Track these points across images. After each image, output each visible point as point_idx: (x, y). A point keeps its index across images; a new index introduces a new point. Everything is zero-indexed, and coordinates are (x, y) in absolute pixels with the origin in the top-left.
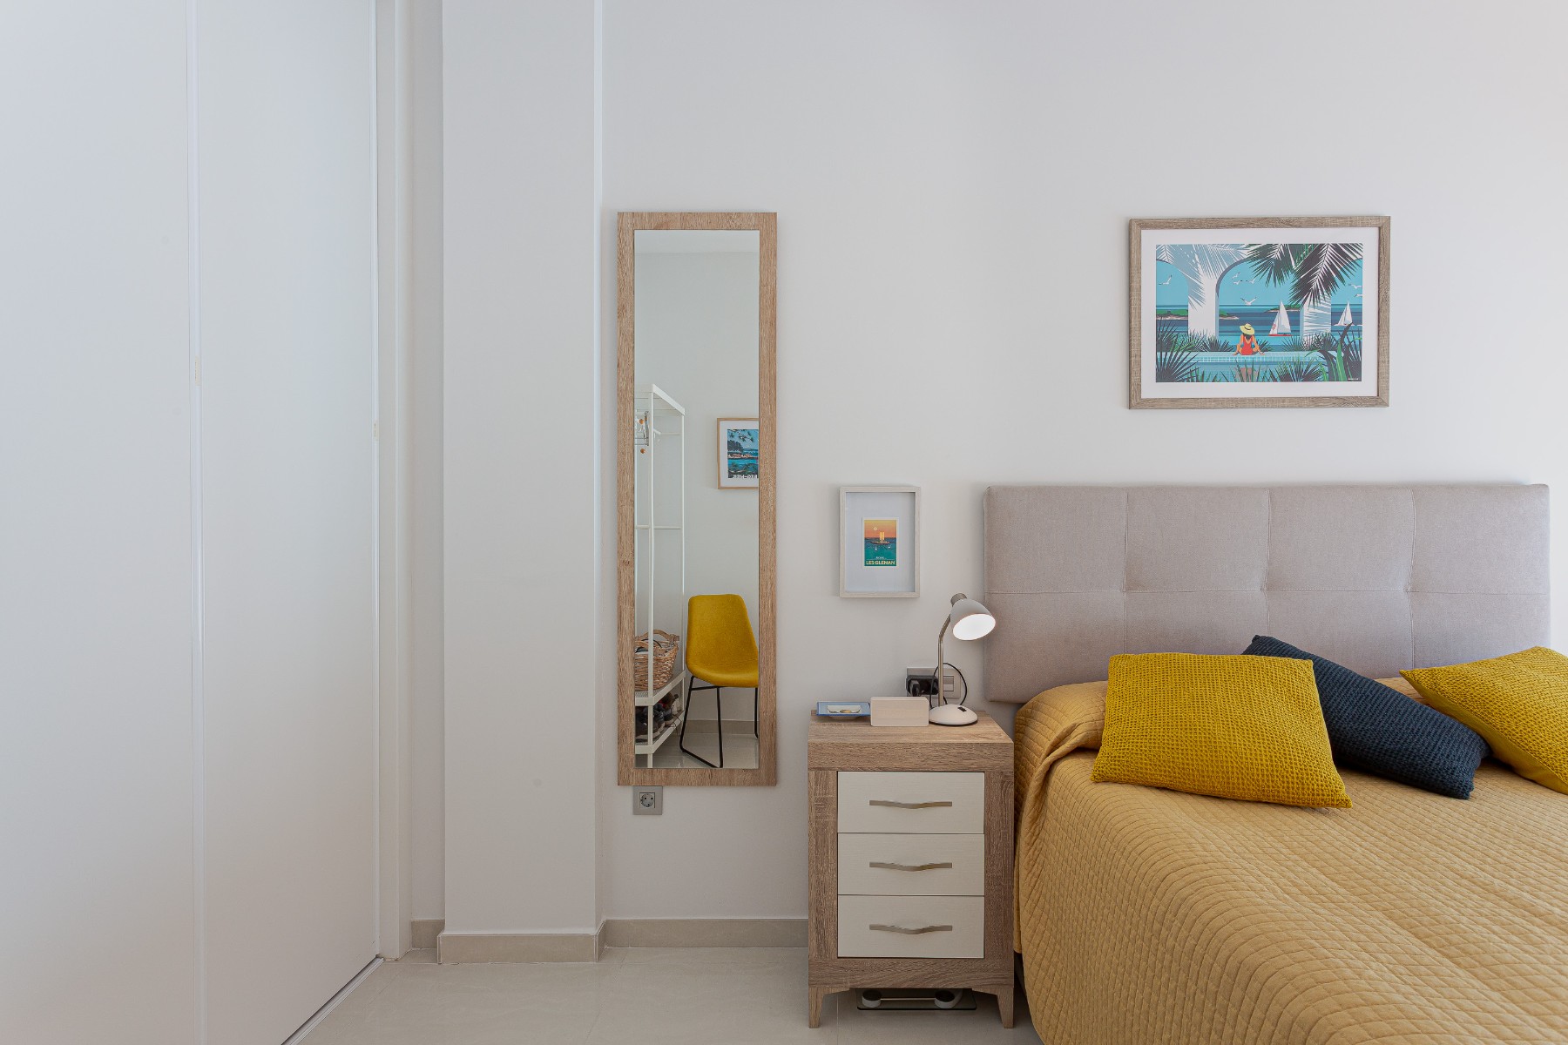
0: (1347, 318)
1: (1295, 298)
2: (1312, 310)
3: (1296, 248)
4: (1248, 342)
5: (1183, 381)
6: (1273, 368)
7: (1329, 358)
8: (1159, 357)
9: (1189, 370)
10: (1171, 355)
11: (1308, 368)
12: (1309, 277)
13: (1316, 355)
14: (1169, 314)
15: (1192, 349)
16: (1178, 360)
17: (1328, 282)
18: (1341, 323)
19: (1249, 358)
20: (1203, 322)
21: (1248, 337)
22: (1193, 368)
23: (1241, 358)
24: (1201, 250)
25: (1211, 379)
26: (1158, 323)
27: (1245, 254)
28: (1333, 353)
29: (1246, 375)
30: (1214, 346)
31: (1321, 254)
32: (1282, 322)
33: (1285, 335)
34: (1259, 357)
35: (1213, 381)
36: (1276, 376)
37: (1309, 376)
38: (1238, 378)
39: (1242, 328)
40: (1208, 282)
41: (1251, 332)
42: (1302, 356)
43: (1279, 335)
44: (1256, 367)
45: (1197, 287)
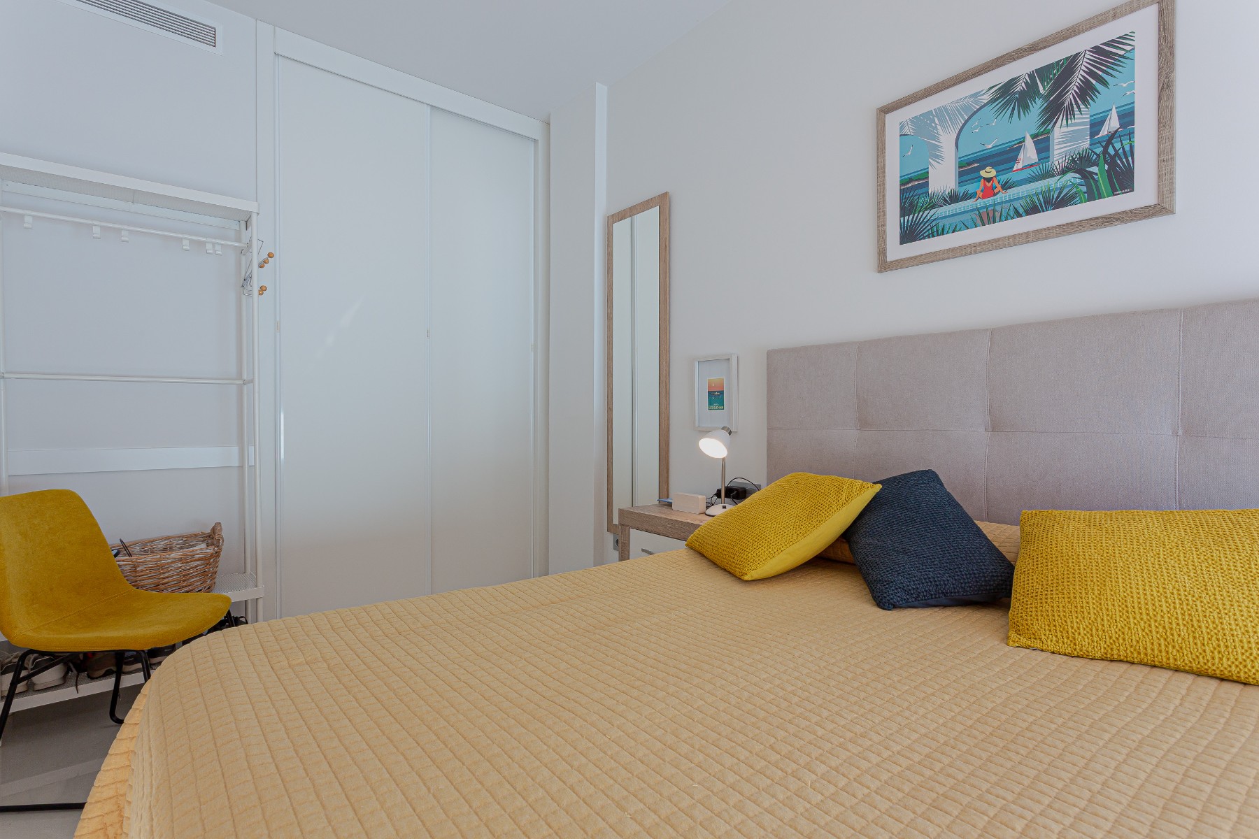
0: (1113, 123)
1: (1043, 123)
2: (1065, 129)
3: (1043, 72)
4: (989, 185)
5: (924, 238)
6: (1017, 204)
7: (1087, 176)
8: (902, 222)
9: (929, 227)
10: (913, 217)
11: (1060, 193)
12: (1061, 96)
13: (1072, 177)
14: (911, 180)
15: (933, 207)
16: (920, 220)
17: (1086, 92)
18: (1104, 132)
19: (990, 201)
20: (943, 179)
21: (989, 180)
22: (934, 223)
23: (981, 203)
24: (941, 113)
25: (951, 230)
26: (902, 192)
27: (986, 98)
28: (1095, 169)
29: (987, 217)
30: (954, 198)
31: (1076, 65)
32: (1029, 153)
33: (1031, 166)
34: (1001, 196)
35: (953, 232)
36: (1021, 210)
37: (1063, 201)
38: (979, 222)
39: (983, 173)
40: (946, 140)
41: (993, 173)
42: (1053, 183)
43: (1025, 168)
44: (998, 208)
45: (937, 148)
